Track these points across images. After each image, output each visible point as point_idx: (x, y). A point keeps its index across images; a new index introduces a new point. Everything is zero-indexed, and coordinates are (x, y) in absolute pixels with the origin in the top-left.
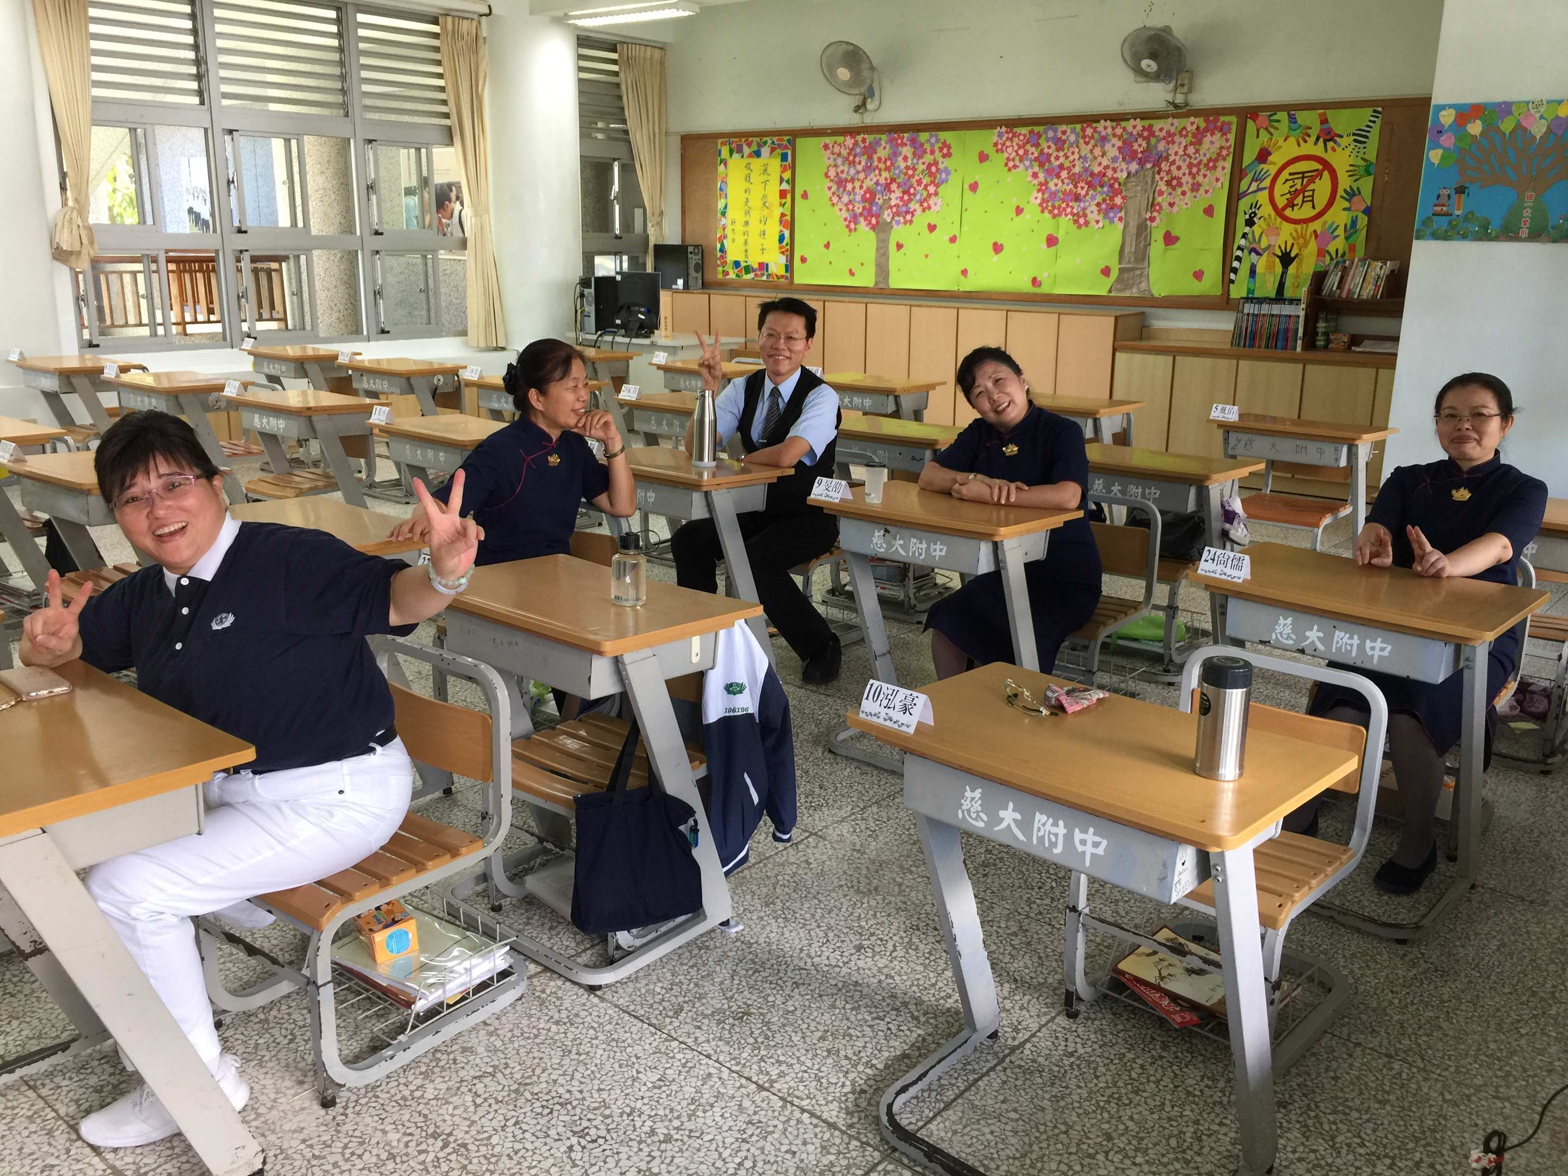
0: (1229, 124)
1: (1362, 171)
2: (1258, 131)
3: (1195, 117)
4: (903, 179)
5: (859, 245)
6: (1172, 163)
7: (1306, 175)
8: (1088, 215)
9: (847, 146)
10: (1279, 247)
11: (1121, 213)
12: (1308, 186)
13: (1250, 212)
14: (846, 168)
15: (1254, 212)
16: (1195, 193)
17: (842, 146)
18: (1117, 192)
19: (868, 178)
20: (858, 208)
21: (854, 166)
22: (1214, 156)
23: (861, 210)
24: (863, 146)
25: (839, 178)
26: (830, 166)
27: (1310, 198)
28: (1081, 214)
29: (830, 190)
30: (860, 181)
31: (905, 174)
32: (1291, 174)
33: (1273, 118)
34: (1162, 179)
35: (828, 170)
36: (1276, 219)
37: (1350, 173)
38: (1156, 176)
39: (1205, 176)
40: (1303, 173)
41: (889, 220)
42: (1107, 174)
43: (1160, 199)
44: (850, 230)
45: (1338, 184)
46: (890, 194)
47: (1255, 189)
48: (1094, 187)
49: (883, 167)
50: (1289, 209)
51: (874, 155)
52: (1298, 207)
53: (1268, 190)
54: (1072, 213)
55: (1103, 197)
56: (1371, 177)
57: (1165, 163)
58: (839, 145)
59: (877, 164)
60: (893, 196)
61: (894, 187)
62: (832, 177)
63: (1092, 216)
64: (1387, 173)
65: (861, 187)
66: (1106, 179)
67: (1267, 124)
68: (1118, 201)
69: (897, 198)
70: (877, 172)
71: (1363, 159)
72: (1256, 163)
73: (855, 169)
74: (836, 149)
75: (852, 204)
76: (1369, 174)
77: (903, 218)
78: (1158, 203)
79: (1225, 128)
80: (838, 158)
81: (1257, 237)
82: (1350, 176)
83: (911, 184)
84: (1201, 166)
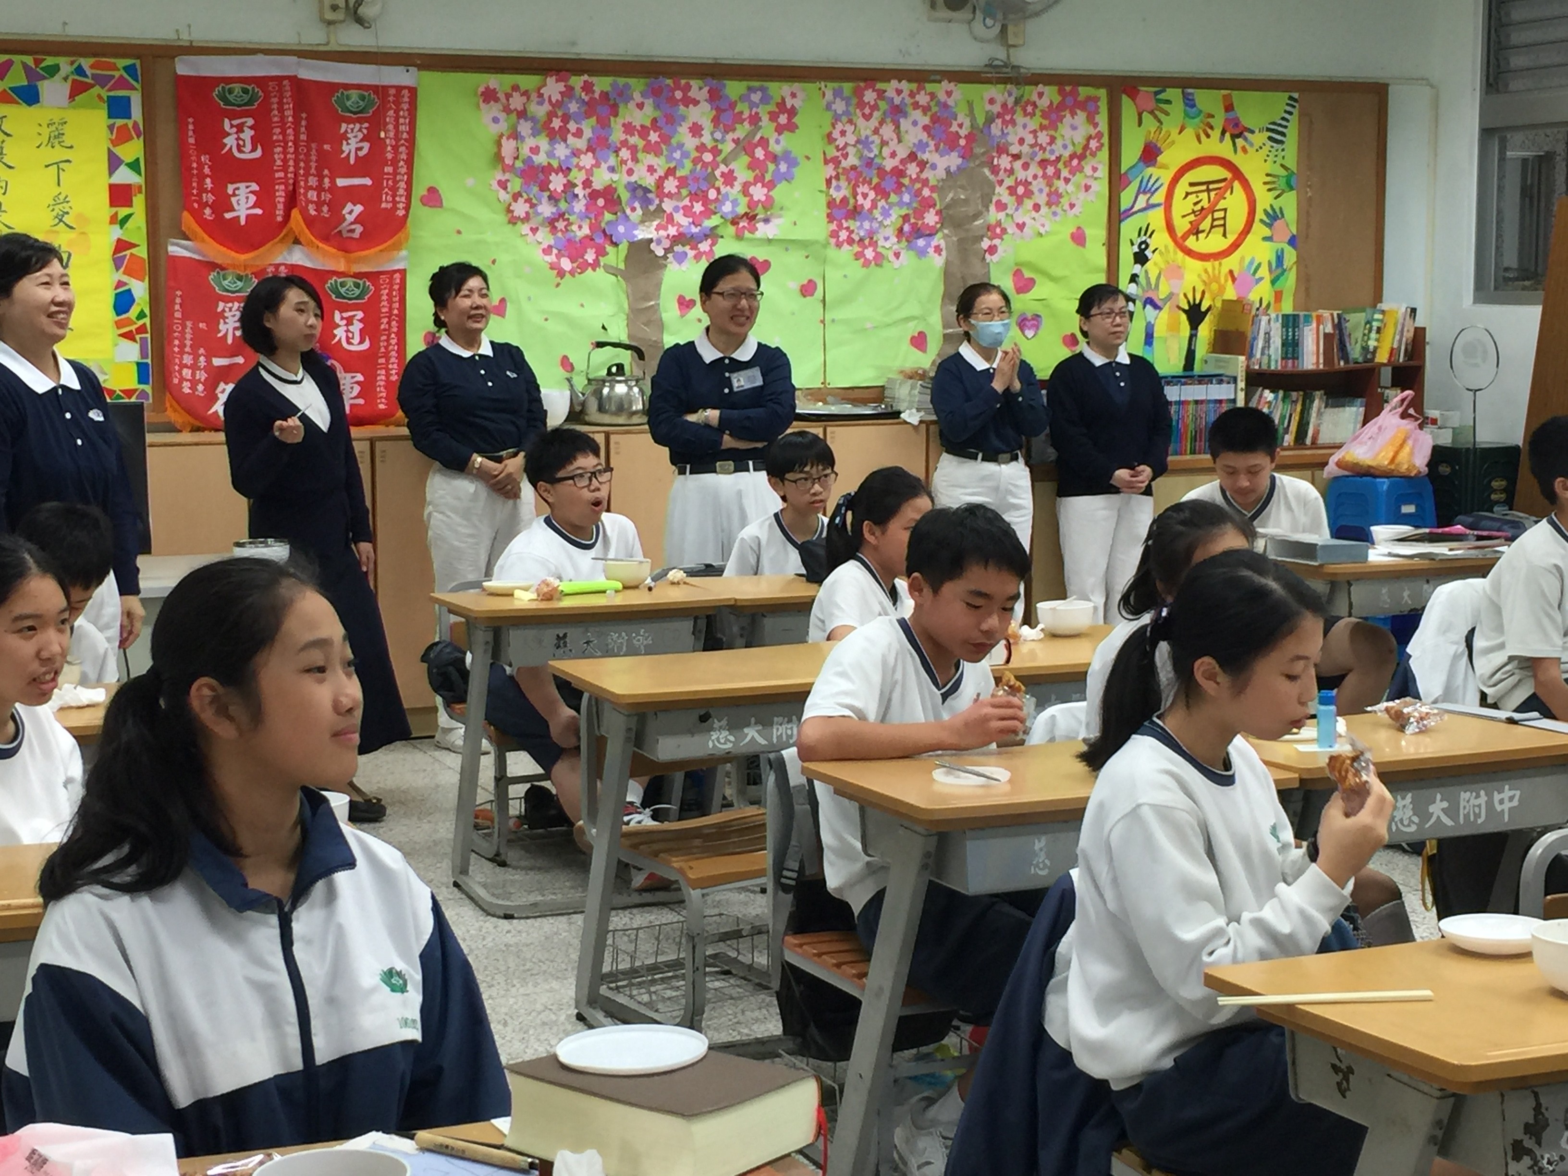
0: (1096, 99)
1: (1282, 183)
2: (1140, 115)
3: (1045, 84)
4: (692, 171)
5: (582, 305)
6: (1016, 157)
7: (1211, 187)
8: (880, 243)
9: (546, 96)
10: (1185, 295)
11: (938, 240)
12: (1217, 203)
13: (1139, 241)
14: (543, 142)
15: (1144, 242)
16: (1054, 208)
17: (534, 96)
18: (928, 204)
19: (604, 166)
20: (580, 227)
21: (565, 141)
22: (1079, 151)
23: (586, 231)
24: (586, 98)
25: (528, 161)
26: (501, 136)
27: (1222, 222)
28: (867, 242)
29: (505, 188)
30: (583, 171)
31: (696, 161)
32: (1192, 184)
33: (1161, 96)
34: (1001, 182)
35: (499, 145)
36: (1175, 253)
37: (1269, 186)
38: (992, 177)
39: (1067, 181)
40: (1208, 183)
41: (660, 252)
42: (908, 172)
43: (1001, 216)
44: (561, 274)
45: (1255, 201)
46: (661, 201)
47: (1144, 205)
48: (885, 195)
49: (641, 143)
50: (1192, 238)
51: (612, 119)
52: (1204, 235)
53: (1162, 207)
54: (850, 241)
55: (904, 211)
56: (1294, 192)
57: (1004, 156)
58: (526, 93)
59: (623, 137)
60: (668, 205)
61: (670, 185)
62: (509, 161)
63: (887, 245)
64: (1309, 186)
65: (587, 183)
66: (906, 181)
67: (1152, 105)
68: (931, 218)
69: (676, 209)
70: (625, 153)
71: (1282, 166)
72: (1141, 164)
73: (567, 146)
74: (517, 102)
75: (564, 220)
76: (1291, 188)
77: (691, 249)
78: (999, 223)
79: (1091, 106)
80: (522, 121)
81: (1153, 281)
82: (1270, 190)
83: (710, 180)
84: (1060, 165)
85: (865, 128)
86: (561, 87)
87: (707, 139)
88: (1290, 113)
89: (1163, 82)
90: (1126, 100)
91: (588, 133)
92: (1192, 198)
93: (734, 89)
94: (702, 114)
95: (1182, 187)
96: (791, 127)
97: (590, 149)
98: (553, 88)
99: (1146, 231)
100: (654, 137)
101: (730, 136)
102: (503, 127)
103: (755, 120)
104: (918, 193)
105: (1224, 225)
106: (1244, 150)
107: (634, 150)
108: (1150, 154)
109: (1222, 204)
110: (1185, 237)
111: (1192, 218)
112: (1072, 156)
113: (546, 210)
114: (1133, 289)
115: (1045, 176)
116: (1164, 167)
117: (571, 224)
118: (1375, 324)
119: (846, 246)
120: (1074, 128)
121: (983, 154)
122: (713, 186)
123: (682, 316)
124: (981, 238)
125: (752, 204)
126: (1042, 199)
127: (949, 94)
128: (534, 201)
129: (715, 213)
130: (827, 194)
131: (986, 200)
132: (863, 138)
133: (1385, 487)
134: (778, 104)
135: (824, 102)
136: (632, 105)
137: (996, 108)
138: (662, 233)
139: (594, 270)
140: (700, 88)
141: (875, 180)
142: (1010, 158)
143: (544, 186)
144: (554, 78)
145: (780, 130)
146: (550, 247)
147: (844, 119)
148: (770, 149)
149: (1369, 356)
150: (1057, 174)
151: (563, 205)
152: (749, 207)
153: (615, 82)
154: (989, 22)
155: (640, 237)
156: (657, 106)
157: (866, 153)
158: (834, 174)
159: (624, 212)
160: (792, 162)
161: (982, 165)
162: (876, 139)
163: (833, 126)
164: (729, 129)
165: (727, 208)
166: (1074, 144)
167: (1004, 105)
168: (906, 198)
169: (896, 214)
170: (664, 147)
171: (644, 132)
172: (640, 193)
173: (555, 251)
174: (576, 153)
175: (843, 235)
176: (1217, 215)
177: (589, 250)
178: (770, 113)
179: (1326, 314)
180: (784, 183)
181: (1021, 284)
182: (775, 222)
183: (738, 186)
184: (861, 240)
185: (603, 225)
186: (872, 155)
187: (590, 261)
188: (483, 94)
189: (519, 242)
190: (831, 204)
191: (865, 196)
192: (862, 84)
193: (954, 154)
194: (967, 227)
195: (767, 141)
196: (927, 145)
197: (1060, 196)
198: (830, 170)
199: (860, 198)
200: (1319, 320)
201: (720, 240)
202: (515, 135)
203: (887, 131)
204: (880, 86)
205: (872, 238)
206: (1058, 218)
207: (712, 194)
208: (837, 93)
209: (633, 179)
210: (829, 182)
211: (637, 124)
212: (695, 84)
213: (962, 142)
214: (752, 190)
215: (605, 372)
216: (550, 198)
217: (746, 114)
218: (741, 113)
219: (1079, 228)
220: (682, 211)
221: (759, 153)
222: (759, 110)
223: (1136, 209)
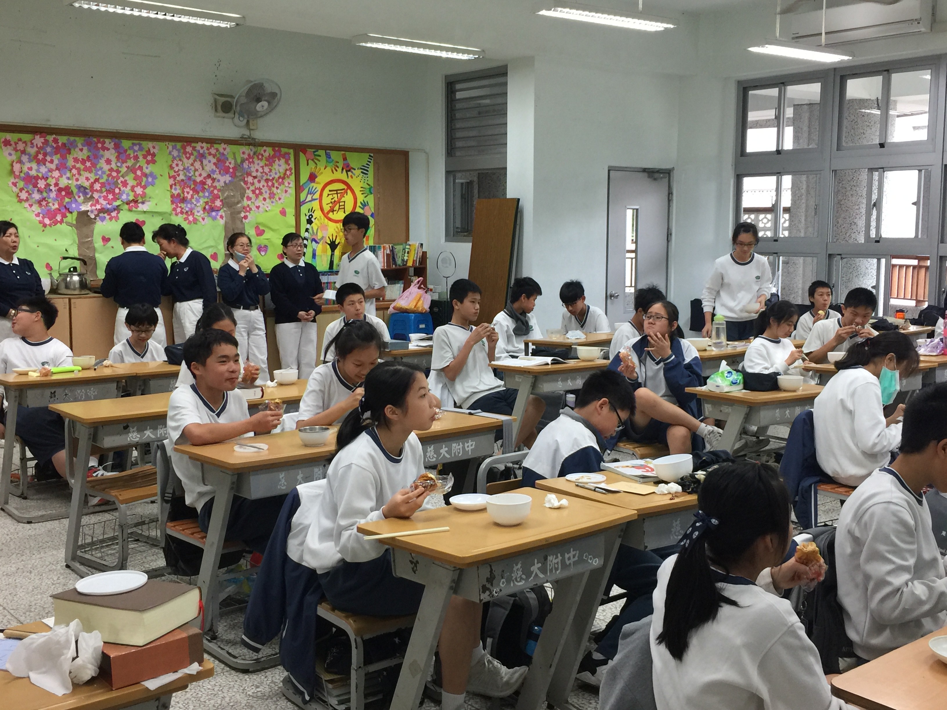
0: (289, 154)
1: (367, 191)
2: (308, 161)
3: (267, 147)
4: (107, 180)
5: (56, 240)
6: (255, 177)
7: (338, 192)
8: (196, 214)
9: (35, 144)
10: (329, 237)
11: (221, 212)
12: (341, 199)
13: (309, 214)
14: (34, 165)
15: (311, 215)
16: (272, 199)
17: (29, 144)
18: (217, 197)
19: (64, 177)
20: (53, 204)
21: (45, 165)
22: (282, 176)
23: (56, 206)
24: (55, 146)
25: (27, 174)
26: (13, 162)
27: (343, 207)
28: (189, 213)
29: (16, 186)
30: (54, 179)
31: (109, 176)
32: (330, 191)
33: (316, 153)
34: (248, 188)
35: (12, 166)
36: (324, 220)
37: (362, 192)
38: (245, 186)
39: (277, 188)
40: (337, 190)
41: (93, 216)
42: (207, 183)
43: (249, 203)
44: (45, 226)
45: (356, 199)
46: (93, 193)
47: (310, 199)
48: (198, 193)
49: (82, 167)
50: (331, 213)
51: (68, 155)
52: (336, 212)
53: (318, 200)
54: (182, 213)
55: (206, 200)
56: (372, 195)
57: (250, 177)
58: (25, 142)
59: (73, 164)
60: (96, 195)
61: (97, 186)
62: (17, 173)
63: (199, 214)
64: (379, 193)
65: (56, 185)
66: (206, 187)
67: (313, 157)
68: (218, 203)
69: (100, 197)
70: (74, 171)
71: (367, 184)
72: (309, 182)
73: (46, 167)
74: (21, 146)
75: (45, 201)
76: (371, 193)
77: (108, 215)
78: (248, 206)
79: (287, 156)
80: (23, 155)
81: (315, 232)
82: (362, 194)
83: (116, 184)
84: (274, 181)
85: (187, 163)
86: (42, 140)
87: (114, 166)
88: (370, 162)
89: (317, 147)
90: (301, 155)
91: (56, 162)
92: (331, 197)
93: (126, 144)
94: (111, 154)
95: (326, 192)
96: (154, 162)
97: (57, 169)
98: (39, 140)
99: (311, 210)
100: (88, 164)
101: (124, 165)
102: (14, 157)
103: (136, 158)
104: (212, 192)
105: (344, 208)
106: (352, 177)
107: (79, 170)
108: (312, 178)
109: (343, 200)
110: (328, 213)
111: (331, 205)
112: (279, 178)
113: (37, 196)
114: (307, 235)
115: (268, 186)
116: (318, 183)
117: (49, 203)
118: (407, 250)
119: (180, 215)
120: (280, 165)
121: (240, 176)
122: (117, 187)
123: (104, 245)
124: (240, 213)
125: (136, 195)
126: (267, 196)
127: (225, 149)
128: (30, 192)
129: (119, 199)
130: (171, 192)
131: (242, 196)
132: (186, 167)
133: (413, 318)
134: (147, 151)
135: (168, 151)
136: (77, 150)
137: (246, 156)
138: (94, 208)
139: (61, 224)
140: (110, 143)
141: (192, 186)
142: (252, 178)
143: (35, 185)
144: (38, 136)
145: (148, 163)
146: (39, 213)
147: (178, 159)
148: (144, 171)
149: (405, 263)
150: (273, 185)
151: (45, 194)
152: (134, 196)
153: (69, 139)
154: (241, 119)
155: (83, 209)
156: (89, 150)
157: (188, 174)
158: (173, 183)
159: (75, 197)
160: (154, 177)
161: (240, 180)
162: (193, 168)
163: (173, 161)
164: (124, 162)
165: (124, 197)
166: (280, 172)
167: (249, 155)
168: (207, 194)
169: (202, 201)
170: (93, 169)
171: (83, 162)
172: (82, 189)
173: (41, 215)
174: (51, 171)
175: (179, 210)
176: (341, 204)
177: (58, 215)
178: (143, 155)
179: (387, 246)
180: (151, 186)
181: (259, 232)
182: (147, 203)
183: (129, 187)
184: (187, 212)
185: (65, 204)
186: (190, 175)
187: (59, 220)
188: (3, 142)
189: (24, 211)
190: (172, 196)
191: (188, 193)
192: (185, 144)
193: (228, 176)
194: (234, 207)
195: (142, 167)
196: (215, 171)
197: (275, 194)
198: (171, 181)
199: (185, 193)
200: (384, 248)
201: (121, 211)
202: (20, 162)
203: (197, 165)
204: (193, 145)
205: (191, 212)
206: (274, 204)
207: (117, 191)
208: (174, 147)
209: (79, 183)
210: (171, 187)
211: (80, 158)
212: (107, 141)
213: (231, 170)
214: (136, 189)
215: (68, 270)
216: (38, 191)
217: (132, 155)
218: (130, 154)
219: (283, 208)
220: (103, 198)
221: (139, 173)
222: (138, 153)
223: (307, 201)
